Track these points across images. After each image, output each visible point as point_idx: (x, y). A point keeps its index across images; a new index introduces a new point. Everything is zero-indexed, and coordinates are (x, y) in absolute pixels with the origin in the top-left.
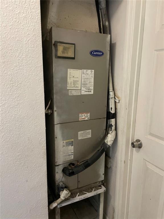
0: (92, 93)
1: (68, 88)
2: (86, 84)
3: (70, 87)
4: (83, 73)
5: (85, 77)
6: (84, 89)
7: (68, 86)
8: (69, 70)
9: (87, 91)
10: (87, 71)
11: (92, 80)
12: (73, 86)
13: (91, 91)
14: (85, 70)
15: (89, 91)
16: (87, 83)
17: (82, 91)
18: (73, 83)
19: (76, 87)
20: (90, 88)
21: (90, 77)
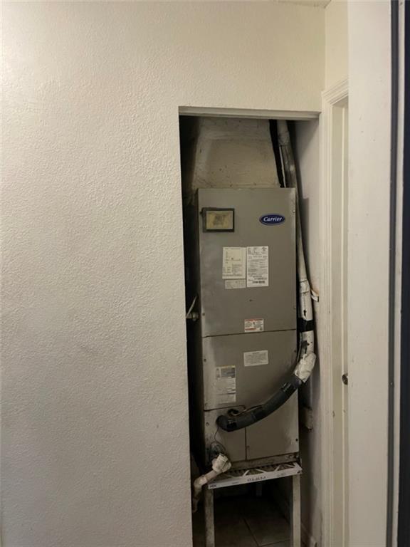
0: (266, 284)
1: (224, 278)
2: (255, 270)
3: (227, 275)
4: (250, 252)
5: (253, 258)
6: (252, 278)
7: (224, 273)
8: (224, 248)
9: (257, 282)
10: (255, 249)
11: (266, 263)
12: (232, 274)
13: (264, 282)
14: (252, 248)
15: (260, 282)
16: (256, 268)
17: (248, 282)
19: (238, 275)
20: (263, 276)
21: (262, 258)
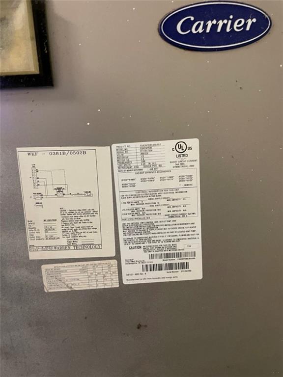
3: (48, 248)
4: (125, 165)
5: (140, 186)
6: (141, 255)
9: (160, 267)
10: (144, 151)
11: (192, 200)
12: (64, 242)
13: (184, 266)
14: (134, 148)
16: (153, 219)
17: (125, 268)
18: (58, 226)
20: (180, 245)
21: (175, 184)
